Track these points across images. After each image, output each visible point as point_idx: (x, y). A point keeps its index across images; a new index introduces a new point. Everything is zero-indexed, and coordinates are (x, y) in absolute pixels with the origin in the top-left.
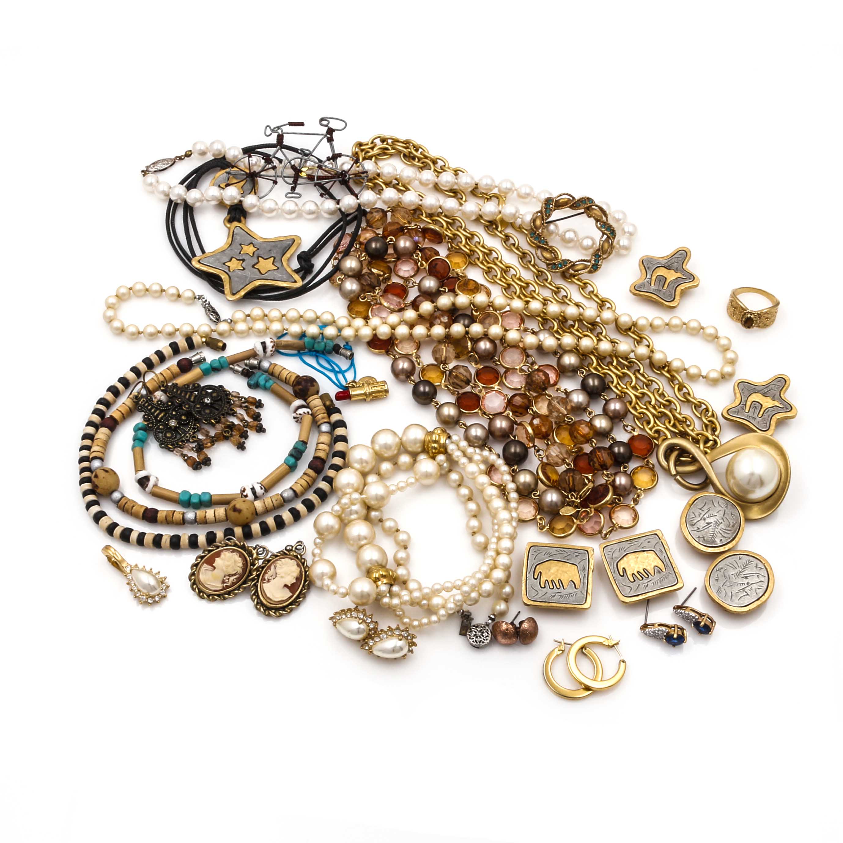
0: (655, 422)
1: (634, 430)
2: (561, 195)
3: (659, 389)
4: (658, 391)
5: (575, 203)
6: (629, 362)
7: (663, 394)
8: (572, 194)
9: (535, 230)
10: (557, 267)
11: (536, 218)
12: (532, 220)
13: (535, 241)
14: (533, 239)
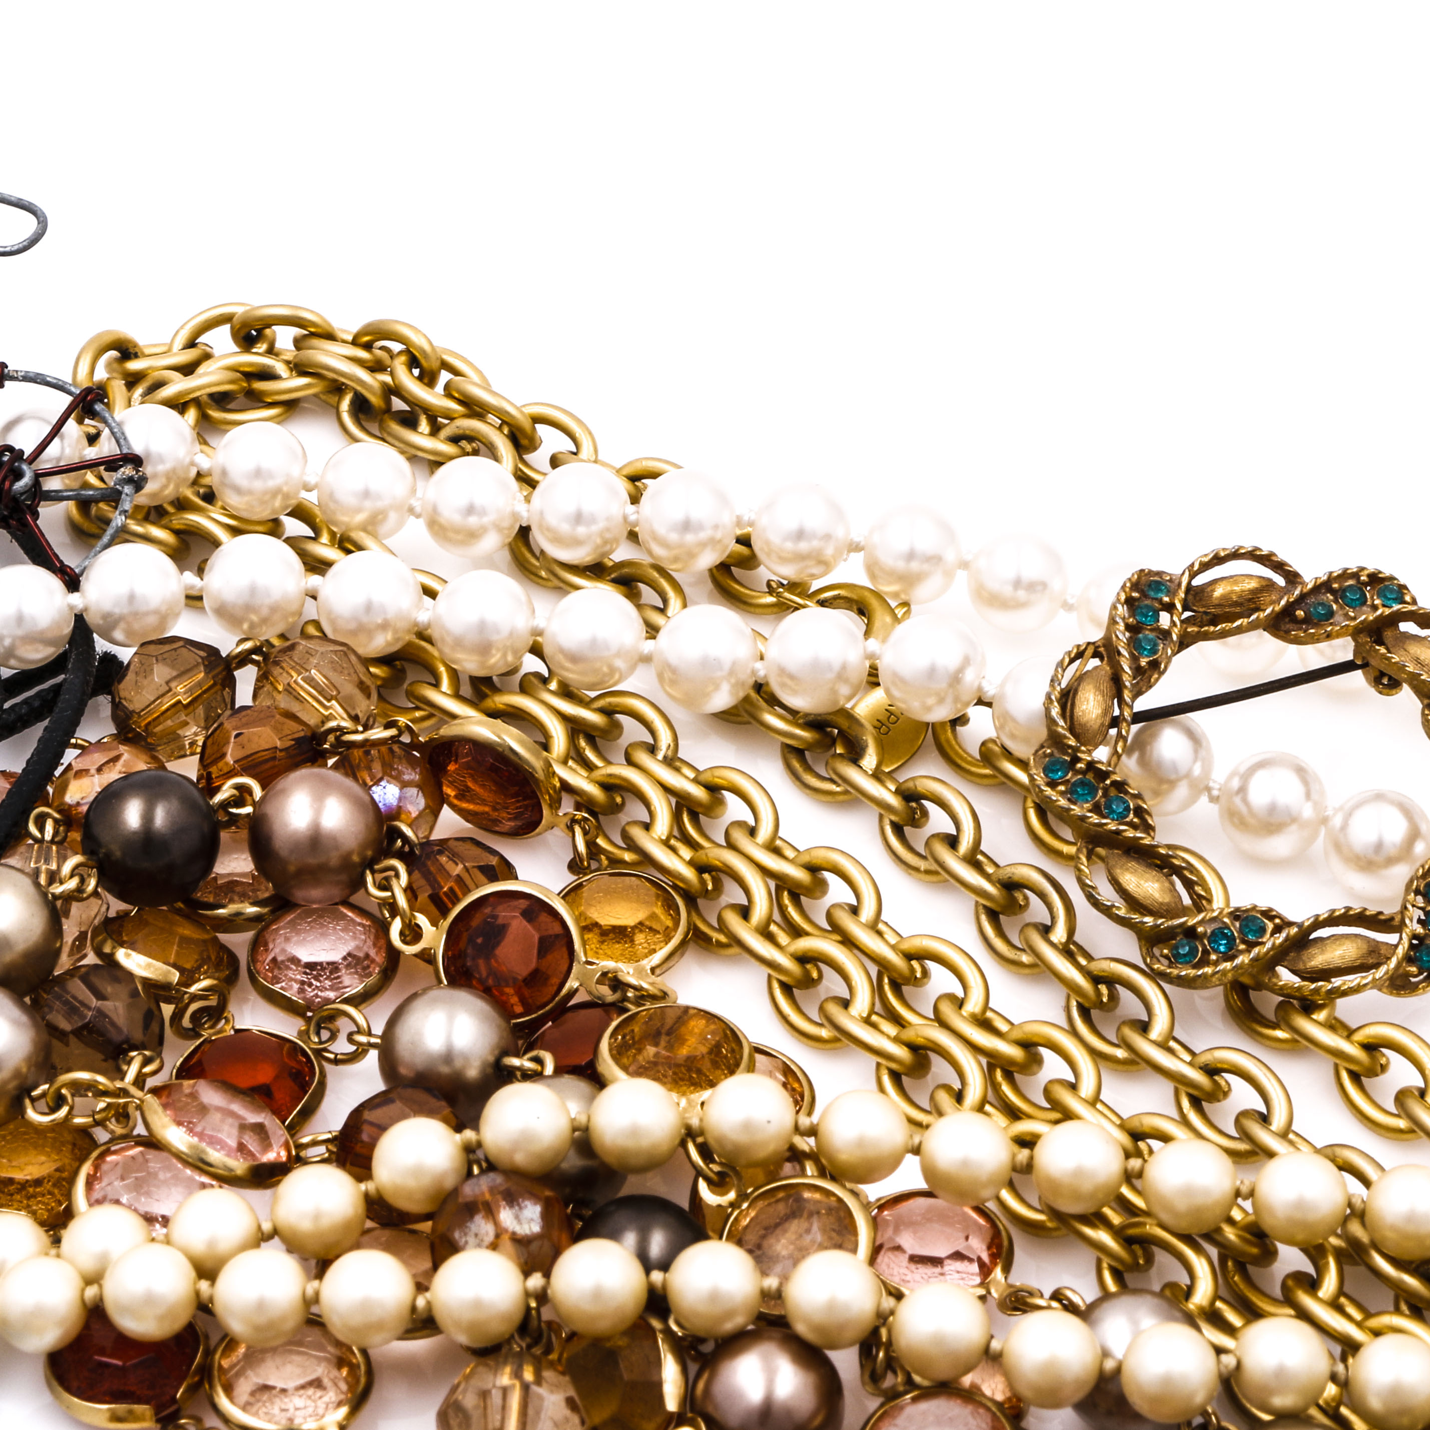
2: (1218, 560)
5: (1303, 597)
8: (1282, 555)
9: (1072, 742)
10: (1206, 952)
11: (1079, 685)
12: (1056, 704)
13: (1073, 807)
14: (1062, 793)
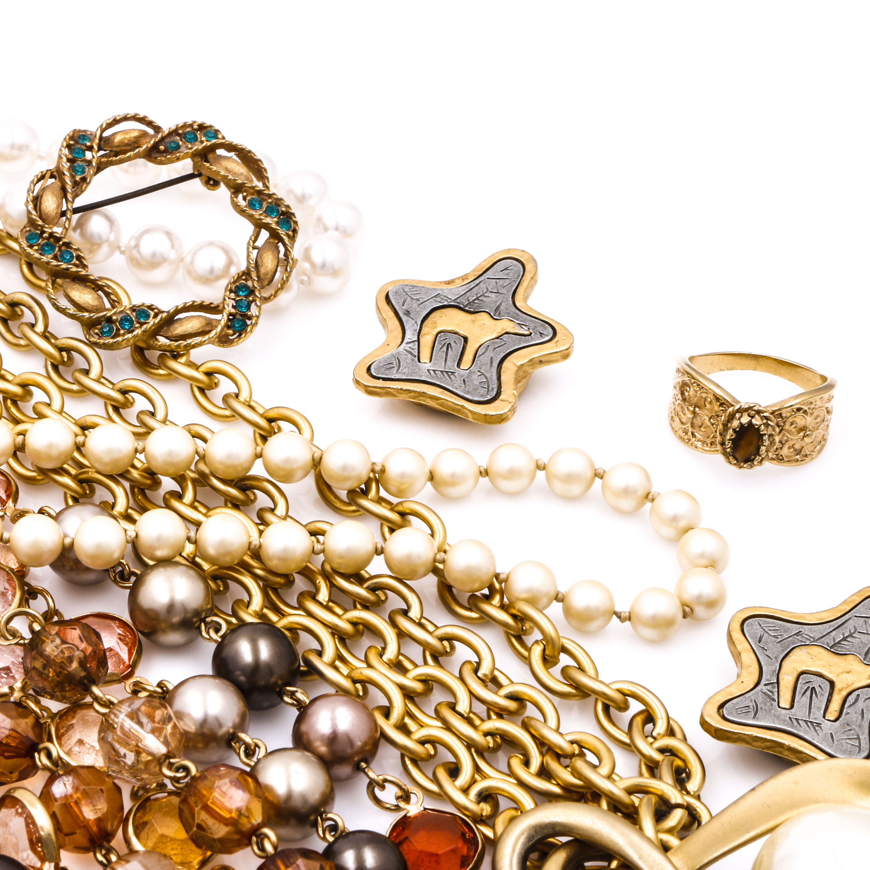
0: (477, 769)
1: (406, 797)
2: (116, 122)
3: (479, 664)
4: (476, 671)
5: (163, 139)
6: (373, 589)
7: (494, 680)
8: (151, 118)
9: (40, 223)
10: (118, 330)
11: (43, 193)
12: (31, 203)
13: (42, 257)
14: (36, 251)
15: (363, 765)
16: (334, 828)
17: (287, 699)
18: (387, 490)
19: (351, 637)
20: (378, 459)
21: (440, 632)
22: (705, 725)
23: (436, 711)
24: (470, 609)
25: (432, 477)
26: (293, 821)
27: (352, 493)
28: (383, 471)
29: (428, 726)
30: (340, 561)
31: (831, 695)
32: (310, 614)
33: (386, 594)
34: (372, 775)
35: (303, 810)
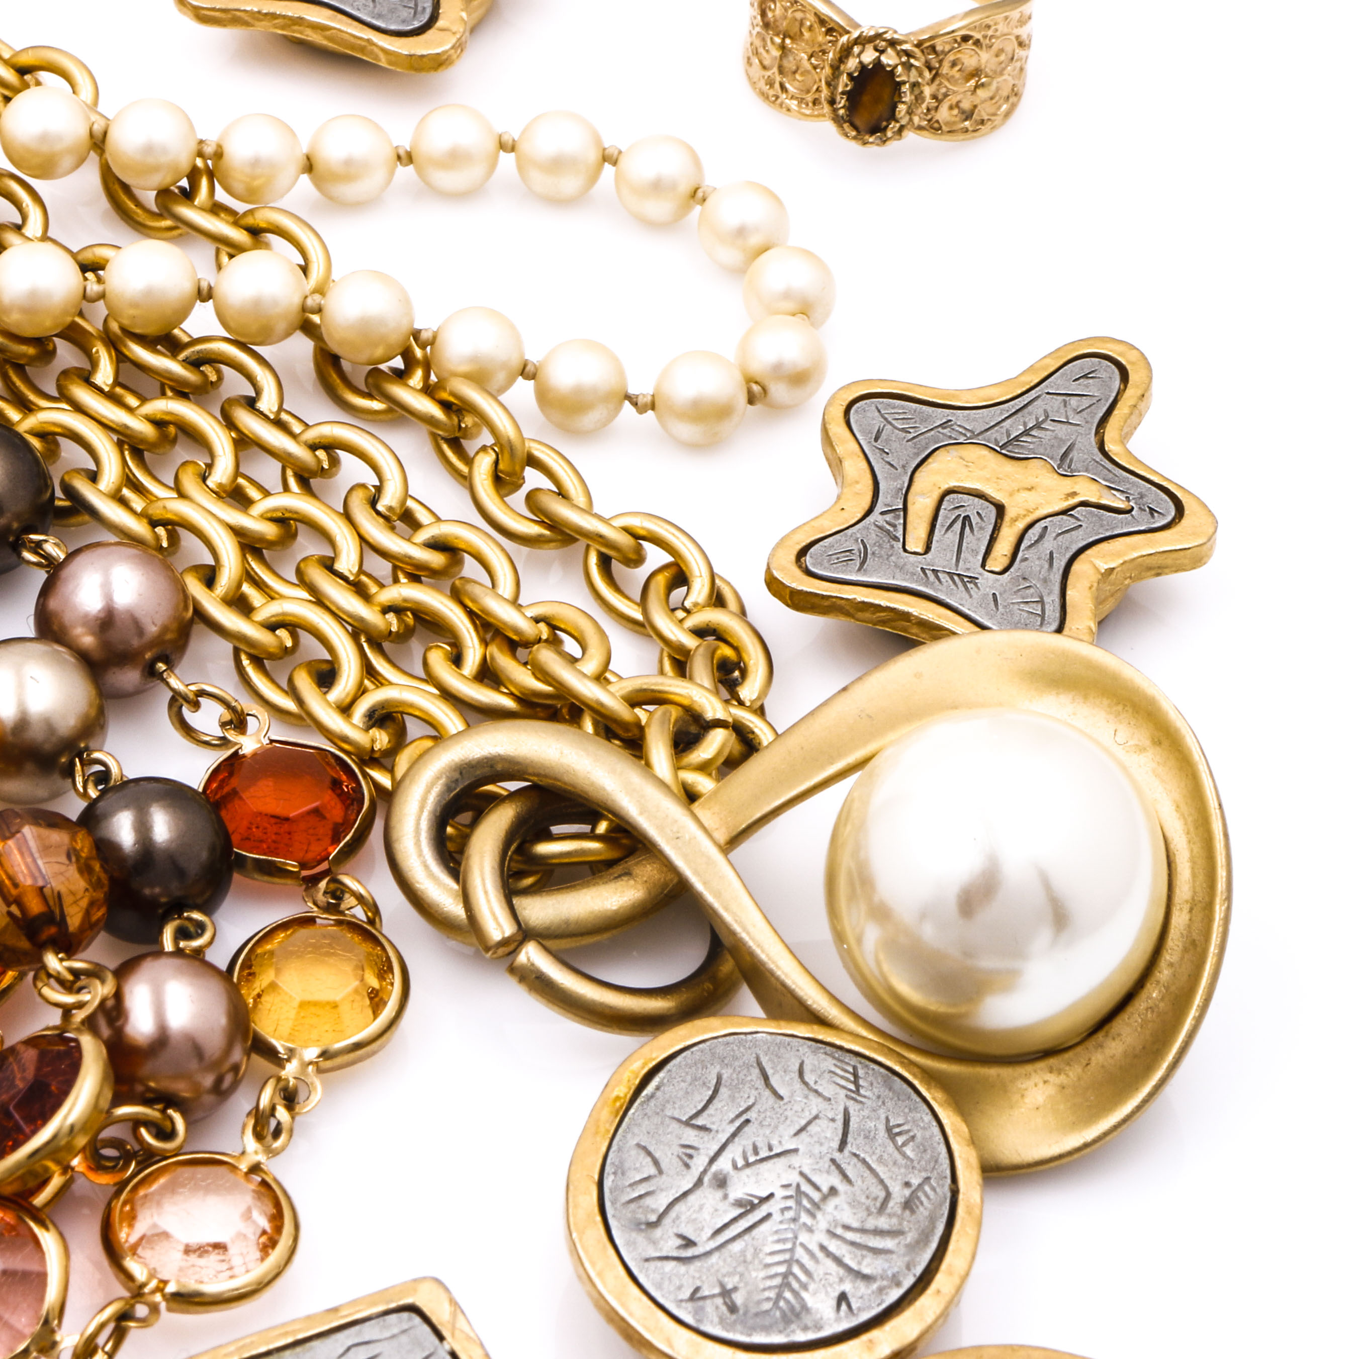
0: (369, 671)
1: (238, 722)
3: (379, 489)
4: (373, 502)
6: (195, 363)
7: (409, 520)
15: (161, 666)
16: (103, 777)
17: (28, 555)
18: (228, 190)
19: (153, 446)
20: (211, 135)
21: (311, 435)
22: (774, 585)
23: (299, 573)
24: (369, 396)
25: (309, 166)
26: (29, 766)
27: (164, 194)
28: (219, 155)
29: (282, 597)
30: (132, 312)
31: (997, 528)
32: (79, 408)
33: (219, 373)
34: (174, 682)
35: (47, 747)
